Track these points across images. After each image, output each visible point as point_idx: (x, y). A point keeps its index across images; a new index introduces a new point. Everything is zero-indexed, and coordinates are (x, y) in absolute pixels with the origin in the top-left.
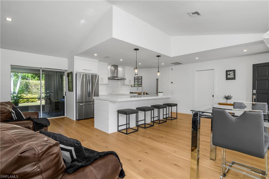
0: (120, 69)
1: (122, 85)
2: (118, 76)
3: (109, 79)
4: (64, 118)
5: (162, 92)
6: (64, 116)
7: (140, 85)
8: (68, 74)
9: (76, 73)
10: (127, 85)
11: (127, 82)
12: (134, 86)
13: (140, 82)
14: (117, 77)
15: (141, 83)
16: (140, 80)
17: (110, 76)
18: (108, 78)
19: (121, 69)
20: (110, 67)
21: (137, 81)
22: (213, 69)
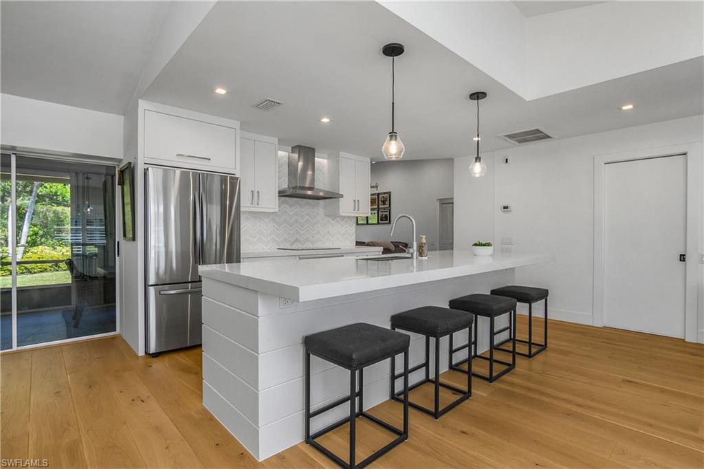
0: (321, 161)
1: (329, 216)
2: (316, 187)
3: (282, 194)
4: (113, 338)
5: (488, 245)
6: (115, 331)
7: (385, 219)
8: (122, 172)
9: (146, 166)
10: (345, 217)
11: (346, 206)
12: (367, 223)
13: (385, 208)
14: (311, 189)
15: (388, 213)
16: (384, 204)
17: (285, 186)
18: (280, 192)
19: (326, 161)
20: (287, 154)
21: (376, 207)
22: (684, 151)
